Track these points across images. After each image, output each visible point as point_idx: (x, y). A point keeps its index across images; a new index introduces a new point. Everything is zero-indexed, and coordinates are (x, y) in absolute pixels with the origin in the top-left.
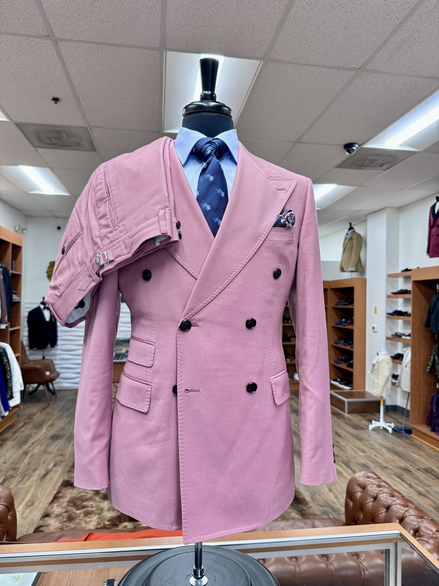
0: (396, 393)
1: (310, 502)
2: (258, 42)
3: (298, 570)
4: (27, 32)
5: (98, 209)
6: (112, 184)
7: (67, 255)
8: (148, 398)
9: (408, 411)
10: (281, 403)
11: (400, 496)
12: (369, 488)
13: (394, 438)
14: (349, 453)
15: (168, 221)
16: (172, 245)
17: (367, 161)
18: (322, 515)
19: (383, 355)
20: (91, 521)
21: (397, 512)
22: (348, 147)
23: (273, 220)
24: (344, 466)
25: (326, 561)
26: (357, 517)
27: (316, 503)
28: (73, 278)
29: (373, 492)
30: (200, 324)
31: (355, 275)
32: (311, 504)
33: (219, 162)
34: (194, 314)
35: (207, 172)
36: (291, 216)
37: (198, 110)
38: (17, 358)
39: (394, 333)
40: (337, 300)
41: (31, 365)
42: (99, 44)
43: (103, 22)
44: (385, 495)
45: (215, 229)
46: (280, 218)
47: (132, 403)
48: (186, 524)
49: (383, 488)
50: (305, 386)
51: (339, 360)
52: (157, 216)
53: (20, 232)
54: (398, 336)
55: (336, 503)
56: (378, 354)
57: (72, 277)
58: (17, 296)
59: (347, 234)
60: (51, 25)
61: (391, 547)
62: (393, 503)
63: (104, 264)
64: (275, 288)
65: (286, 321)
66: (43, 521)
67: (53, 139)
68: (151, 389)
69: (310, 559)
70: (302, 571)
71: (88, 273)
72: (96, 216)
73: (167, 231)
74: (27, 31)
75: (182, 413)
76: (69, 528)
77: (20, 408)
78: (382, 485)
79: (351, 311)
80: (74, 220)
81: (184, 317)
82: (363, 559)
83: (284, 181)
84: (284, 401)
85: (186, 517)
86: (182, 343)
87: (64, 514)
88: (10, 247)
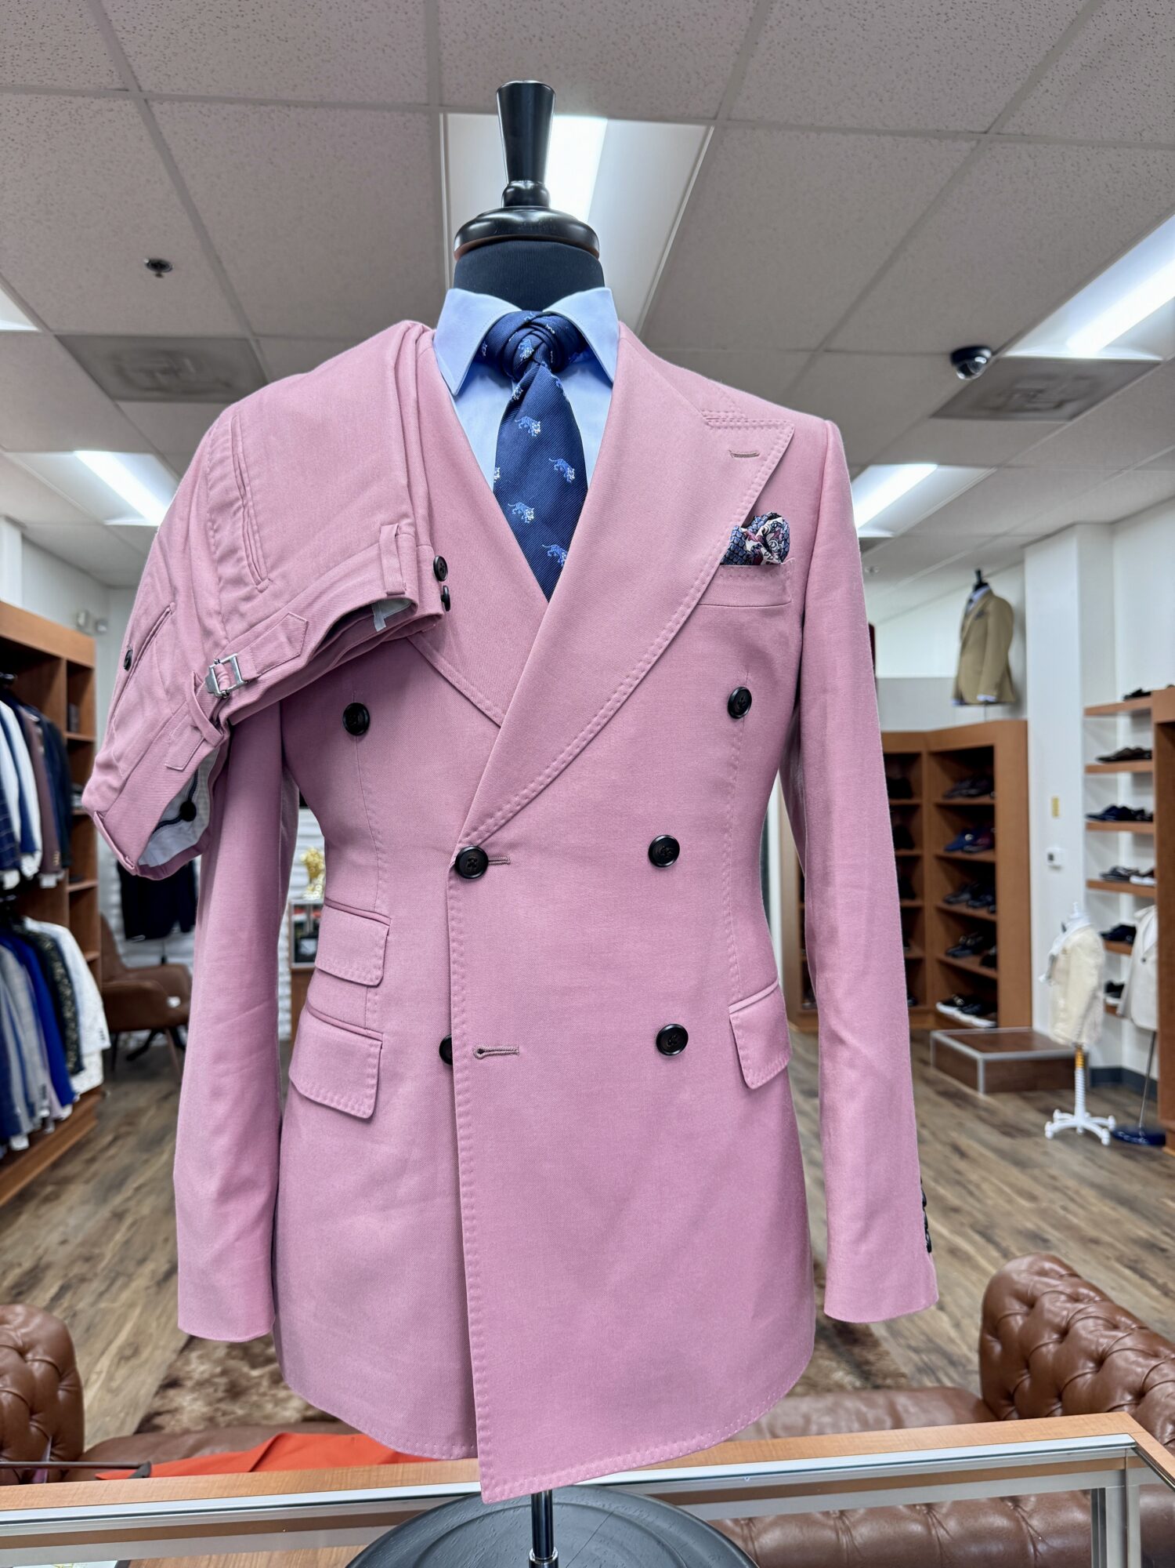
0: (1118, 1034)
1: (886, 1339)
2: (698, 73)
3: (844, 1541)
4: (68, 83)
5: (216, 534)
6: (251, 459)
7: (138, 669)
8: (371, 1076)
9: (1153, 1083)
10: (764, 1081)
11: (1134, 1326)
12: (1047, 1303)
13: (1115, 1158)
14: (990, 1202)
15: (408, 557)
16: (424, 629)
17: (1016, 396)
18: (918, 1376)
19: (1079, 930)
20: (289, 1398)
21: (1128, 1372)
22: (963, 357)
23: (721, 544)
24: (977, 1238)
25: (924, 1515)
26: (1014, 1387)
27: (902, 1341)
28: (151, 736)
29: (1056, 1315)
30: (512, 856)
31: (996, 713)
32: (888, 1345)
33: (556, 382)
34: (495, 828)
35: (522, 410)
36: (777, 529)
37: (495, 235)
38: (91, 964)
39: (1107, 870)
40: (947, 784)
41: (130, 981)
42: (263, 103)
43: (268, 40)
44: (1090, 1322)
45: (548, 575)
46: (743, 539)
47: (328, 1092)
48: (487, 1443)
49: (1084, 1303)
50: (834, 1031)
51: (958, 948)
52: (375, 543)
53: (90, 629)
54: (1118, 878)
55: (958, 1341)
56: (1064, 929)
57: (148, 733)
59: (971, 601)
60: (130, 60)
61: (1109, 1483)
62: (1116, 1348)
63: (231, 690)
64: (733, 745)
66: (163, 1398)
67: (159, 375)
68: (379, 1049)
69: (880, 1513)
70: (856, 1544)
71: (190, 719)
72: (211, 553)
73: (404, 585)
74: (68, 80)
75: (470, 1117)
76: (232, 1416)
77: (104, 1095)
78: (1083, 1294)
79: (989, 813)
80: (154, 569)
81: (467, 839)
82: (1032, 1510)
83: (756, 431)
84: (772, 1076)
85: (488, 1421)
86: (461, 915)
87: (217, 1380)
88: (63, 670)
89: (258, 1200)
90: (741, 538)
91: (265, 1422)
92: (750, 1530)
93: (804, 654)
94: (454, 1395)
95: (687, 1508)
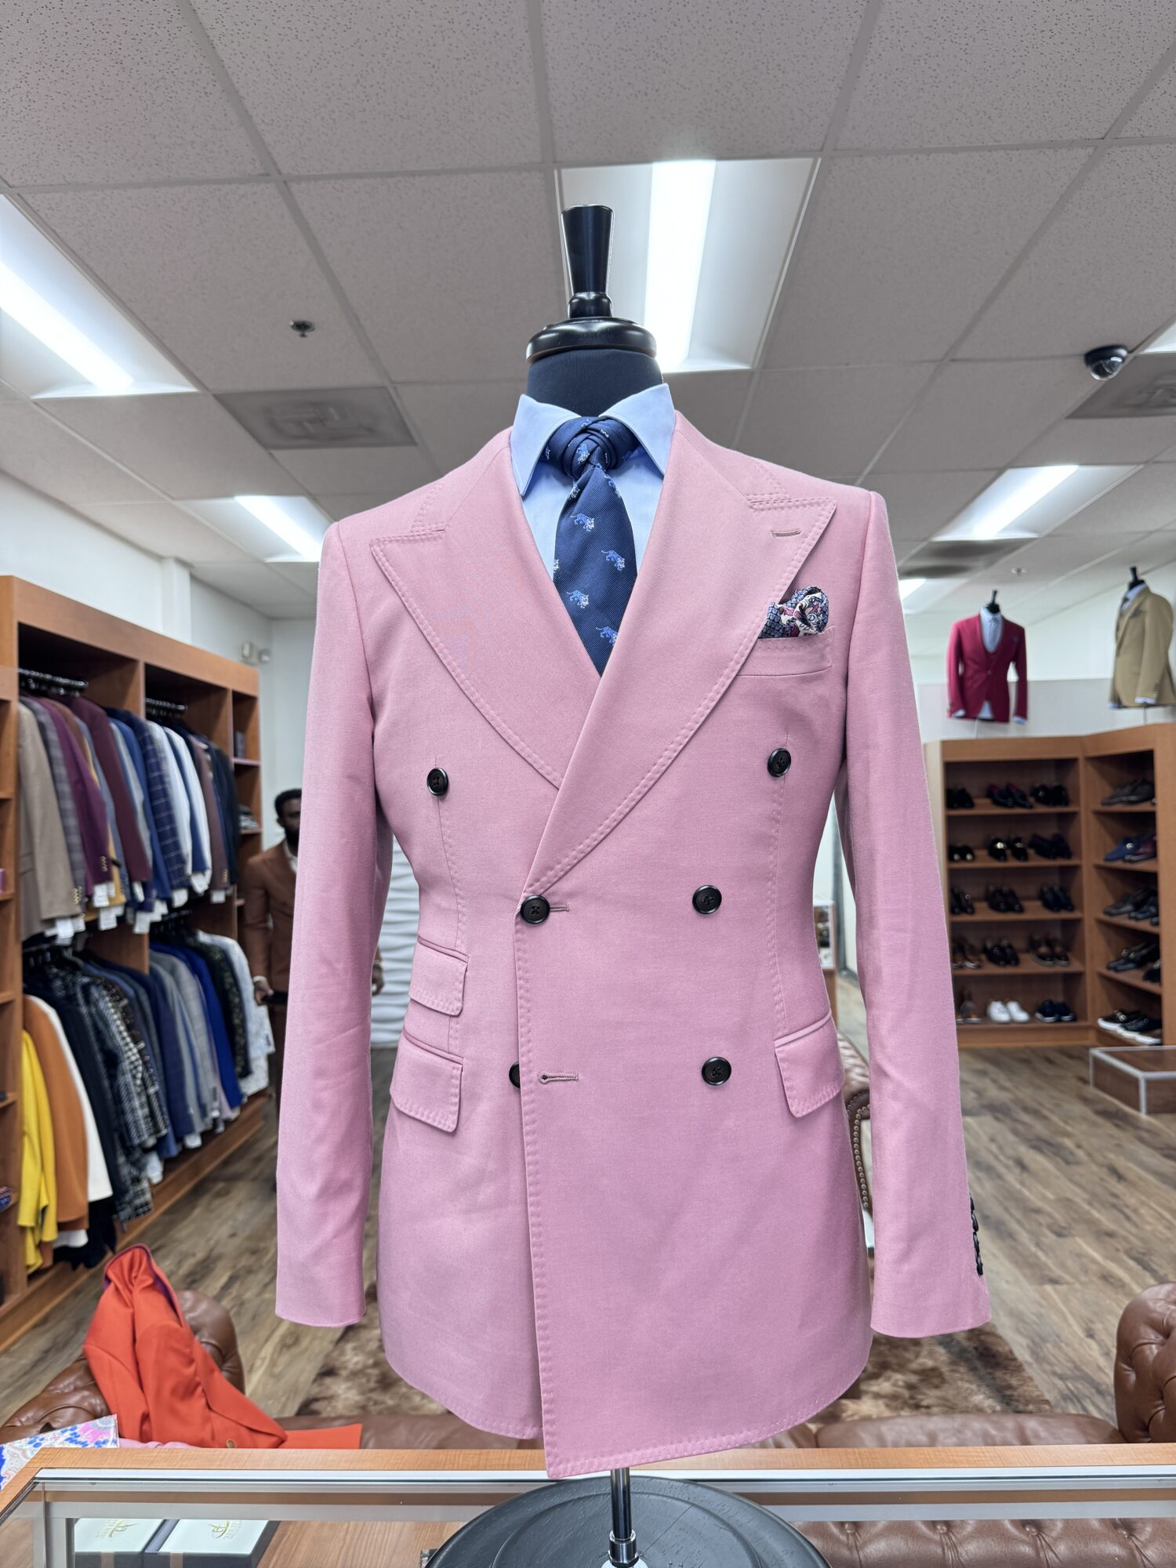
1: (1030, 1364)
2: (802, 110)
3: (950, 1556)
4: (216, 173)
8: (455, 1095)
10: (810, 1110)
14: (1148, 1227)
17: (1159, 392)
18: (1063, 1403)
22: (1099, 358)
23: (759, 620)
24: (1132, 1263)
25: (1033, 1536)
26: (1151, 1416)
27: (1048, 1368)
30: (570, 904)
31: (1156, 716)
32: (1032, 1371)
33: (609, 480)
34: (555, 879)
35: (579, 507)
36: (815, 604)
37: (561, 345)
40: (1106, 790)
42: (390, 175)
43: (392, 120)
45: (600, 653)
46: (778, 614)
47: (419, 1107)
48: (552, 1426)
50: (880, 1065)
51: (1122, 961)
53: (254, 659)
55: (1107, 1371)
58: (253, 820)
59: (1125, 600)
60: (270, 148)
64: (774, 801)
65: (956, 857)
66: (320, 1385)
67: (307, 425)
68: (460, 1072)
69: (989, 1529)
70: (962, 1560)
74: (216, 171)
75: (536, 1136)
76: (383, 1406)
79: (1148, 820)
81: (531, 889)
82: (1147, 1540)
83: (798, 510)
84: (819, 1105)
85: (552, 1406)
86: (526, 956)
87: (370, 1371)
88: (229, 699)
89: (352, 1201)
90: (776, 614)
91: (413, 1413)
92: (856, 1539)
93: (848, 712)
94: (526, 1381)
95: (770, 1508)
